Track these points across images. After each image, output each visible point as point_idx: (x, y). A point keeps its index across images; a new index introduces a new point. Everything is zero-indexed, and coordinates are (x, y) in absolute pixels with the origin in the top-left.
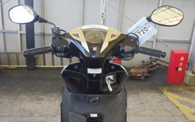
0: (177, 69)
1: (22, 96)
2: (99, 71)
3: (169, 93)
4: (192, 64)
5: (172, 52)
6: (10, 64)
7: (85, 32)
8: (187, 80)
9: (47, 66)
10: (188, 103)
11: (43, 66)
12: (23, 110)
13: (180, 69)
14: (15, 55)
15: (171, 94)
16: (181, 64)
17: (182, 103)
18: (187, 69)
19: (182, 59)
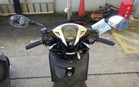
0: (124, 15)
1: (19, 41)
3: (116, 34)
4: (135, 11)
6: (3, 13)
10: (127, 41)
12: (22, 51)
13: (126, 16)
14: (5, 6)
15: (117, 34)
16: (127, 12)
17: (123, 41)
19: (129, 8)
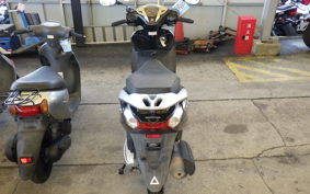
0: (244, 37)
2: (155, 33)
5: (239, 19)
7: (146, 9)
8: (254, 50)
9: (98, 42)
11: (93, 43)
13: (247, 38)
16: (248, 32)
18: (257, 38)
19: (249, 26)
